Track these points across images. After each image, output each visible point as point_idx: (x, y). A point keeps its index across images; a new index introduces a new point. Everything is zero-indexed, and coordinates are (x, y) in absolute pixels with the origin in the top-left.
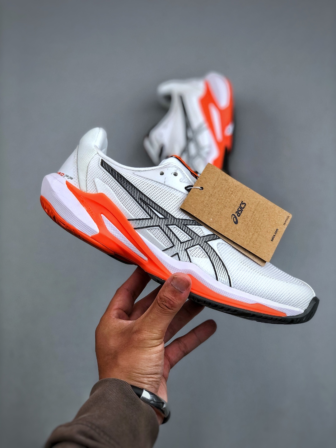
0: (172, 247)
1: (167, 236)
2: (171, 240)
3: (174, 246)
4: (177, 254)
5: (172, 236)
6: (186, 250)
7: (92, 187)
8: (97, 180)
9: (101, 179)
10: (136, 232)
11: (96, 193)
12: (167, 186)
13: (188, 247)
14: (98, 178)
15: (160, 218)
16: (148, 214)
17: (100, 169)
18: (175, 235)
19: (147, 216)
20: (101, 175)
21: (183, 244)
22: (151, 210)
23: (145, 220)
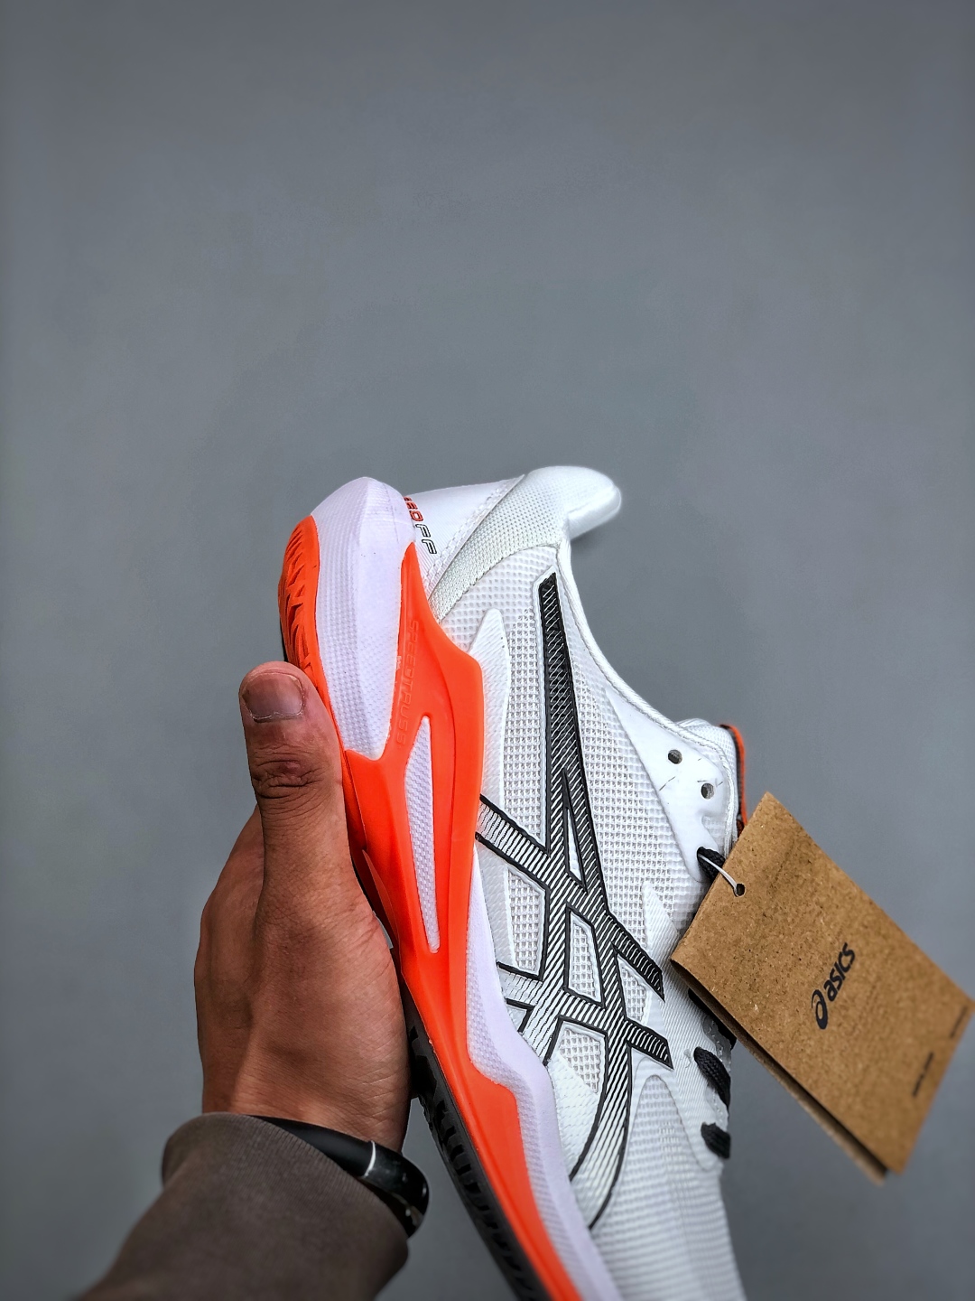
0: (532, 977)
1: (546, 934)
2: (545, 956)
3: (539, 978)
4: (529, 1009)
5: (556, 947)
6: (561, 1020)
7: (465, 621)
8: (494, 617)
9: (507, 626)
10: (475, 848)
11: (463, 649)
12: (660, 802)
13: (574, 1017)
14: (502, 612)
15: (568, 869)
16: (549, 831)
17: (529, 594)
18: (567, 951)
19: (538, 834)
20: (517, 616)
21: (565, 997)
22: (564, 826)
23: (524, 839)
